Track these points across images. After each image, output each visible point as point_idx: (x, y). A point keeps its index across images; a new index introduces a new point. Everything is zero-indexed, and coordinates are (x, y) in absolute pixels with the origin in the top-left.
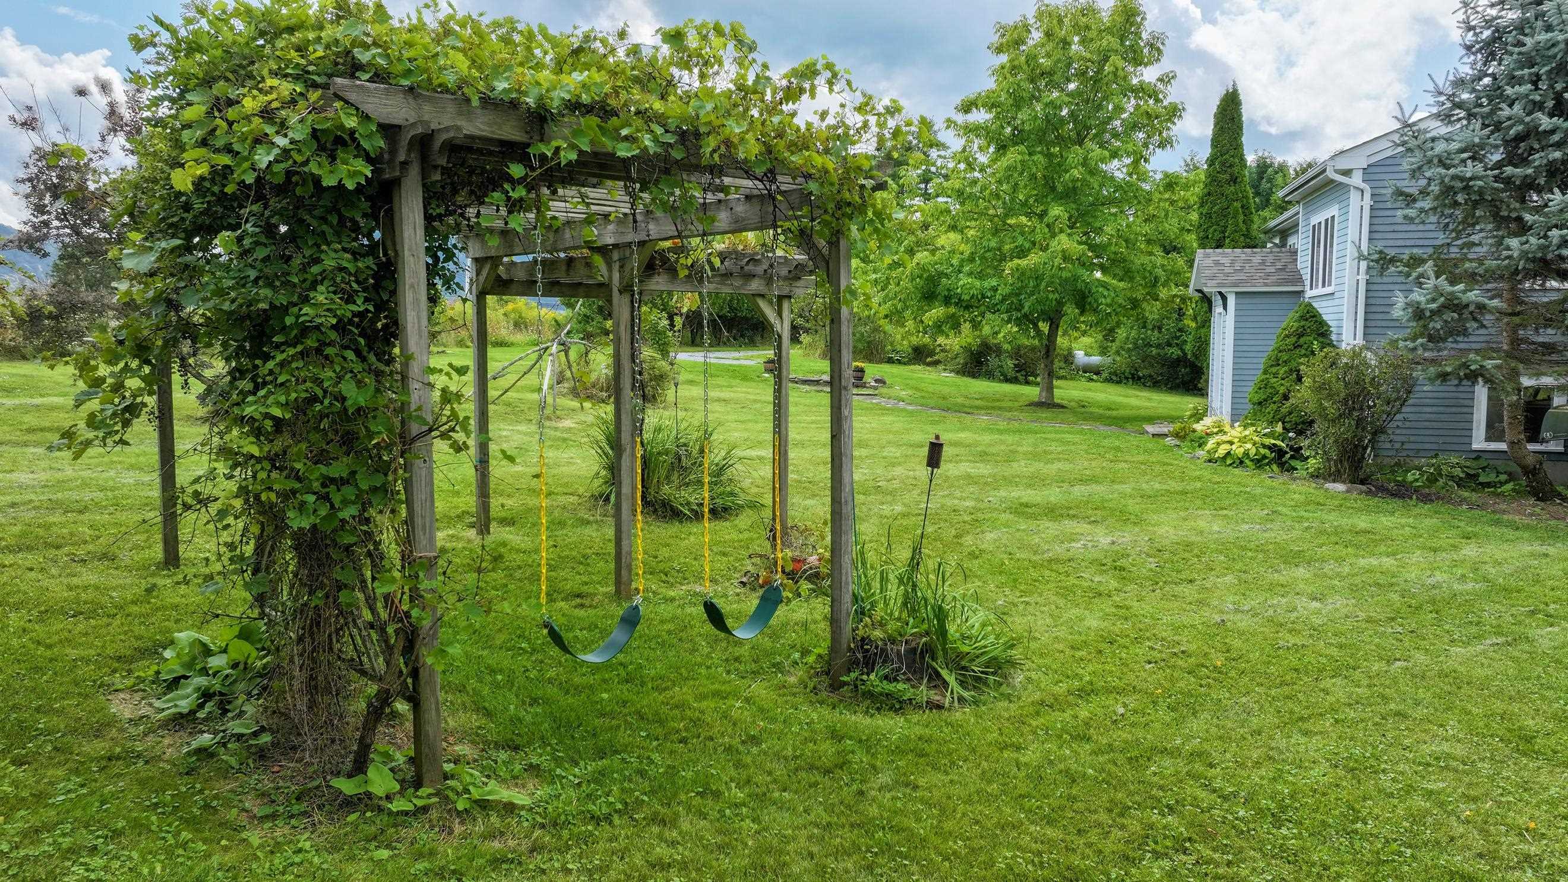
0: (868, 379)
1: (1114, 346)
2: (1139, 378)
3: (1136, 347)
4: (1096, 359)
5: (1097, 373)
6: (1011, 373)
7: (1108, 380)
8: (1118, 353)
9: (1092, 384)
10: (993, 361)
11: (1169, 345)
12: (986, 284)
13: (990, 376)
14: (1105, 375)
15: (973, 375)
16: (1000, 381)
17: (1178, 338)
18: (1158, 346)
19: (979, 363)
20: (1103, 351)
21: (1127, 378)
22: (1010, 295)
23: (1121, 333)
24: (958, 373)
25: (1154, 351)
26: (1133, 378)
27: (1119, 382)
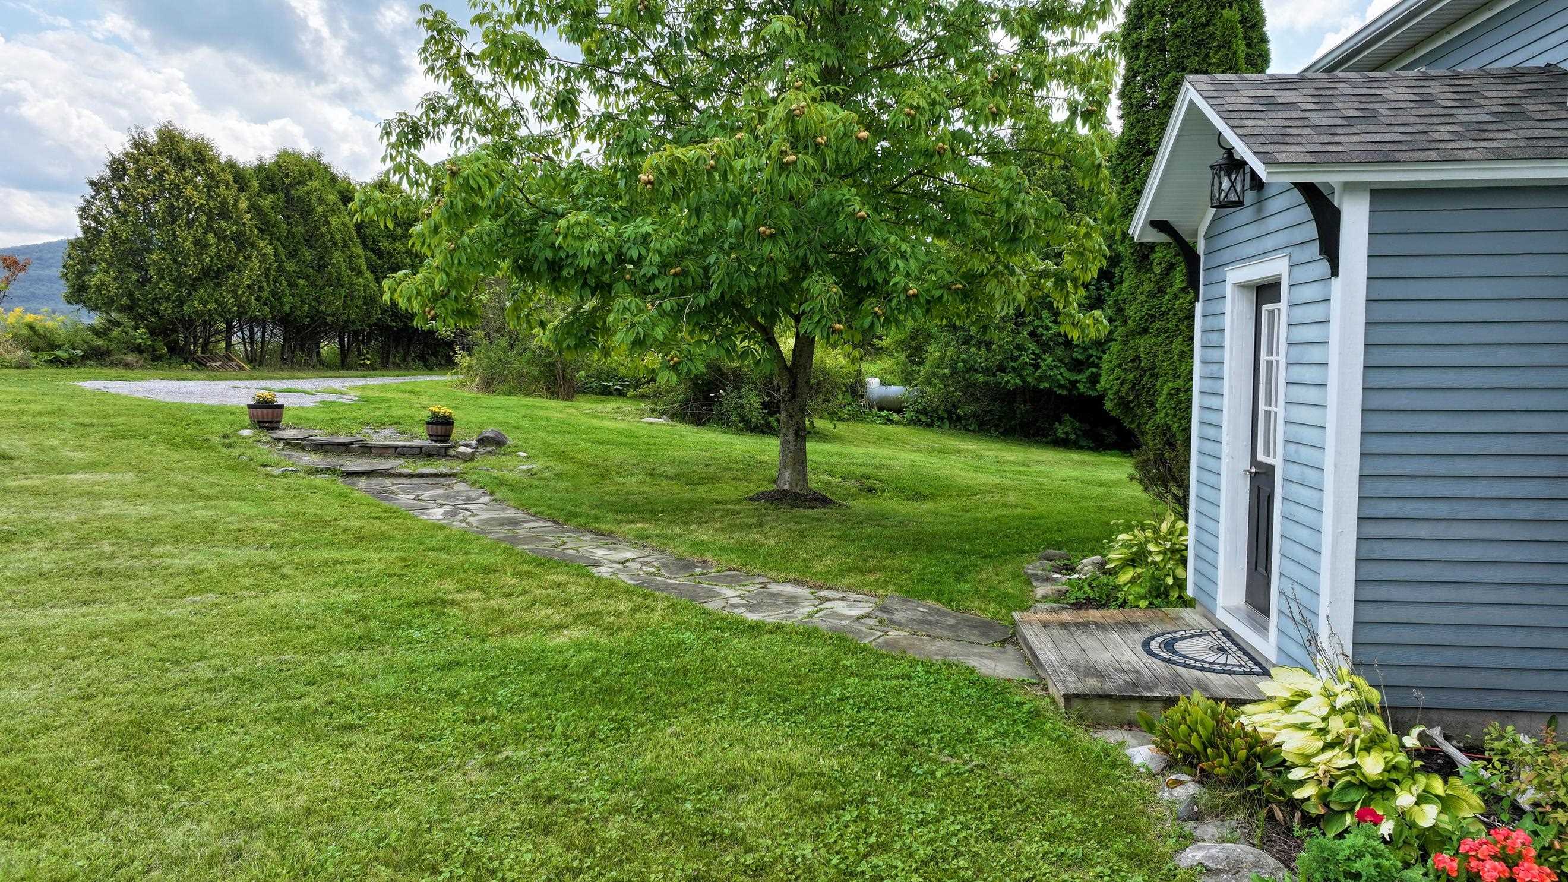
0: (464, 437)
1: (923, 371)
2: (959, 418)
3: (954, 372)
4: (896, 391)
5: (899, 411)
6: (757, 417)
7: (914, 422)
8: (928, 381)
9: (891, 428)
10: (728, 397)
11: (1002, 369)
12: (629, 231)
13: (723, 422)
14: (909, 414)
15: (699, 421)
16: (740, 432)
17: (1015, 359)
18: (986, 371)
19: (709, 402)
20: (907, 380)
21: (941, 419)
22: (680, 255)
23: (933, 351)
24: (673, 416)
25: (981, 378)
26: (950, 419)
27: (929, 425)
